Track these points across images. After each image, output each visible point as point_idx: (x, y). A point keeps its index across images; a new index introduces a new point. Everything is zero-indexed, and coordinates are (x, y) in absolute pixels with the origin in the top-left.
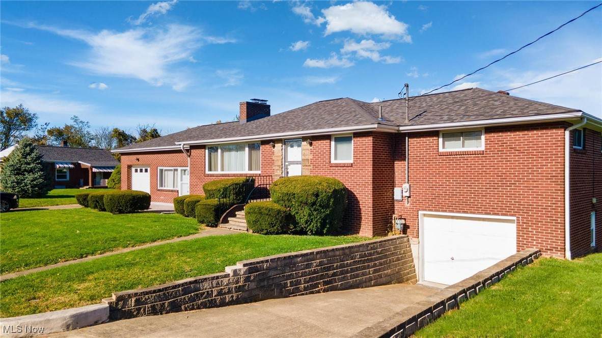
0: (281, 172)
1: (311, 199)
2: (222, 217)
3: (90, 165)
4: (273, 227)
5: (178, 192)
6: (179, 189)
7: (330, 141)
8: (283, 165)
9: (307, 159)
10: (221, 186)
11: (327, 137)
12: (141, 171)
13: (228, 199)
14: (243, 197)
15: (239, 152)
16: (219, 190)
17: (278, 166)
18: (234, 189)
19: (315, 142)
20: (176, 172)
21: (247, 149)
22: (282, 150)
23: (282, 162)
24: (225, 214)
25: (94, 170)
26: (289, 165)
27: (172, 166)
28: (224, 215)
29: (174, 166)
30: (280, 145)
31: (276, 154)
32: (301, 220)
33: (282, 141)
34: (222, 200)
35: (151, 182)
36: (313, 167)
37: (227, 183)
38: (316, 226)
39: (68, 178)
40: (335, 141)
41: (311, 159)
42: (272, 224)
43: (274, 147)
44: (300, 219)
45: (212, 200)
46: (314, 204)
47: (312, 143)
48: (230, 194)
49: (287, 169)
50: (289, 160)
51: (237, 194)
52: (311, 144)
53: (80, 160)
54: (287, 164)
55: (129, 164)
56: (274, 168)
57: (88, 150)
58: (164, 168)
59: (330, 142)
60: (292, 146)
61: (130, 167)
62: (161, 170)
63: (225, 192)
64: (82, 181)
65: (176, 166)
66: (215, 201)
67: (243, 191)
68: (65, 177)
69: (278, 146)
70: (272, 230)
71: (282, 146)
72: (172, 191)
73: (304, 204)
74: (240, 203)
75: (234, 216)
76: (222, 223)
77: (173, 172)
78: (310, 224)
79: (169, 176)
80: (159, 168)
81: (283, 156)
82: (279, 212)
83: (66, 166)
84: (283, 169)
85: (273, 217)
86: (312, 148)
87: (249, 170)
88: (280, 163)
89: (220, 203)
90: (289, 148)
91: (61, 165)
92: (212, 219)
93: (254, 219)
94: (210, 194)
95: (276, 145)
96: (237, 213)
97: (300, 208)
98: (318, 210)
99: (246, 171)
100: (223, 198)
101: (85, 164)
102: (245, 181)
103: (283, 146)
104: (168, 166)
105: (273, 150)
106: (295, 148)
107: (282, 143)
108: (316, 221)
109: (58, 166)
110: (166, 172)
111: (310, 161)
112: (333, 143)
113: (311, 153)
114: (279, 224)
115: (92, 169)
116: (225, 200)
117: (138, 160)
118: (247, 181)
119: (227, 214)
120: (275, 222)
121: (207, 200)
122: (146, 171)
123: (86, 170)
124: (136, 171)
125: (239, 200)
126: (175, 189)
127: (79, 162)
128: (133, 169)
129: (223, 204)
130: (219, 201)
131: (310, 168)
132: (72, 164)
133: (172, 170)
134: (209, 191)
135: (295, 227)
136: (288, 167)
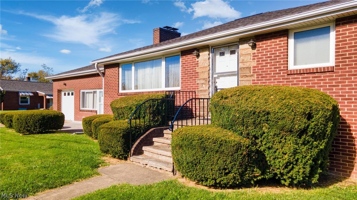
0: (208, 86)
1: (300, 123)
2: (135, 146)
3: (44, 94)
4: (226, 174)
5: (96, 112)
6: (97, 109)
7: (288, 38)
8: (210, 79)
9: (247, 68)
10: (132, 103)
11: (283, 33)
12: (69, 94)
13: (142, 120)
14: (163, 117)
15: (154, 68)
16: (130, 108)
17: (204, 79)
18: (150, 106)
19: (260, 43)
20: (95, 94)
21: (163, 63)
22: (209, 59)
23: (209, 74)
24: (138, 141)
25: (48, 97)
26: (218, 77)
27: (92, 89)
28: (136, 143)
29: (93, 89)
30: (207, 53)
31: (200, 65)
32: (277, 161)
33: (209, 47)
34: (133, 121)
35: (75, 104)
36: (257, 77)
37: (141, 98)
38: (303, 173)
39: (29, 103)
40: (295, 38)
41: (254, 67)
42: (225, 169)
43: (198, 56)
44: (274, 159)
45: (121, 121)
46: (303, 132)
47: (255, 45)
48: (144, 113)
49: (215, 82)
50: (217, 71)
51: (155, 113)
52: (254, 47)
53: (38, 90)
54: (215, 76)
55: (59, 88)
56: (198, 82)
57: (45, 84)
58: (86, 91)
59: (288, 40)
60: (222, 54)
61: (59, 91)
62: (83, 93)
63: (138, 111)
64: (39, 105)
65: (95, 89)
66: (124, 124)
67: (162, 109)
68: (27, 102)
69: (204, 55)
70: (224, 180)
71: (209, 55)
72: (91, 111)
73: (287, 132)
74: (159, 125)
75: (151, 143)
76: (134, 154)
77: (92, 94)
78: (293, 168)
79: (89, 98)
80: (82, 91)
81: (211, 66)
82: (239, 146)
83: (27, 94)
84: (210, 83)
85: (227, 156)
86: (255, 51)
87: (166, 87)
88: (206, 76)
89: (131, 127)
90: (218, 57)
91: (23, 94)
92: (119, 148)
93: (190, 159)
94: (119, 113)
95: (201, 54)
96: (154, 139)
97: (277, 139)
98: (308, 142)
99: (163, 88)
100: (135, 118)
101: (41, 93)
102: (164, 96)
103: (211, 54)
104: (88, 89)
105: (197, 60)
106: (227, 56)
107: (209, 51)
108: (305, 164)
109: (21, 94)
110: (87, 94)
111: (252, 69)
112: (291, 41)
113: (254, 59)
114: (238, 169)
115: (46, 97)
116: (138, 121)
117: (65, 84)
118: (167, 96)
119: (141, 141)
120: (230, 165)
121: (116, 121)
122: (72, 94)
123: (42, 97)
124: (65, 94)
125: (157, 121)
126: (94, 109)
127: (37, 92)
128: (63, 93)
129: (136, 128)
130: (130, 124)
131: (252, 78)
132: (32, 93)
133: (92, 92)
134: (118, 109)
135: (263, 173)
136: (217, 80)
